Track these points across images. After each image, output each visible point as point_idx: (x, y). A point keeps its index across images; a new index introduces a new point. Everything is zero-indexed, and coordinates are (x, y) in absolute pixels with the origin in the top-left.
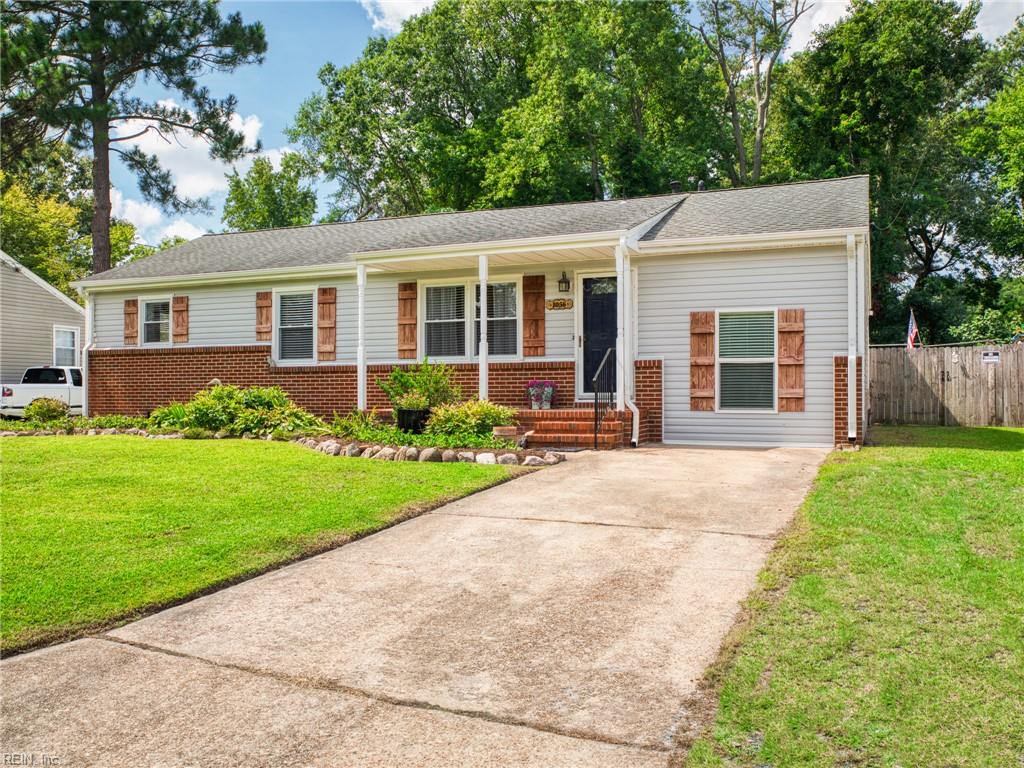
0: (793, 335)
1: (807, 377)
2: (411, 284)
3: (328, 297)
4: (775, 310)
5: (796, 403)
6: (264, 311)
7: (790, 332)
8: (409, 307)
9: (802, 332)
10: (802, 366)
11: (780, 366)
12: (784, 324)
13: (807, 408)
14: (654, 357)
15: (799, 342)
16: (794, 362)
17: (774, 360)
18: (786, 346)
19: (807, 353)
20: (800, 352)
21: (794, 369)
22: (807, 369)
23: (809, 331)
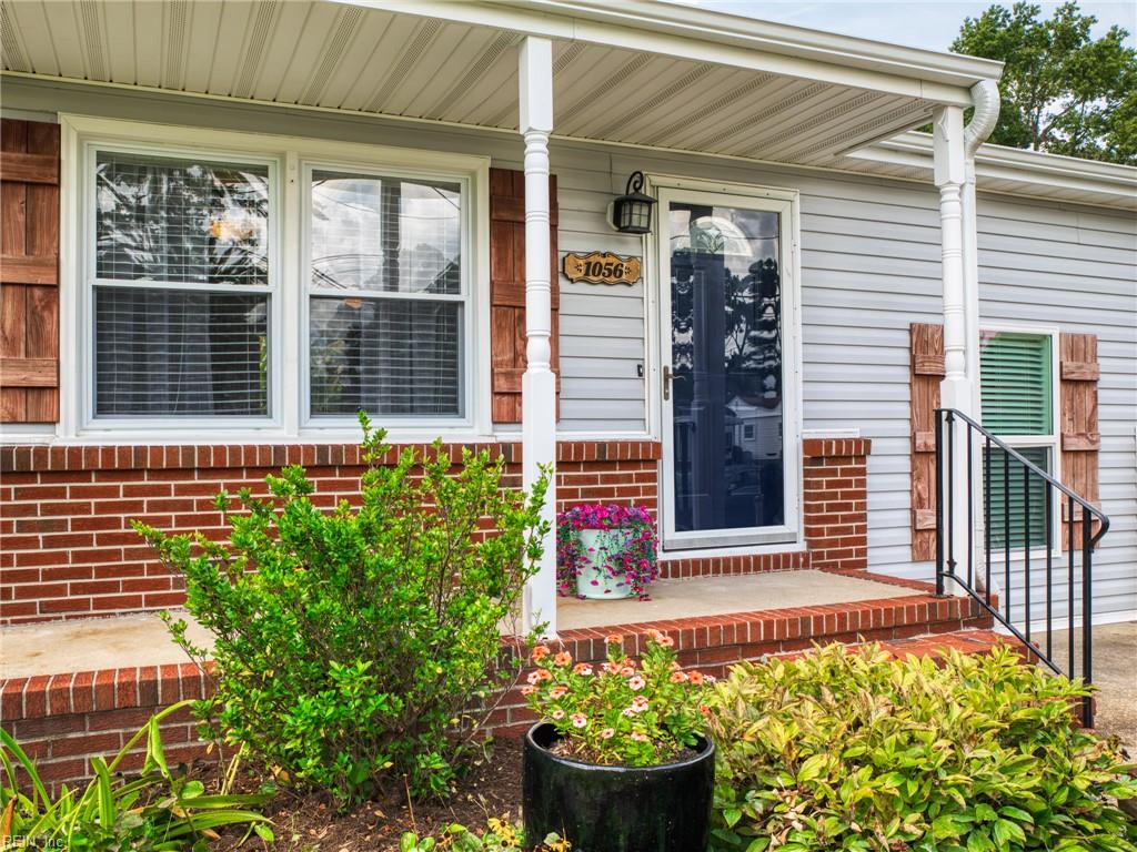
0: (1081, 387)
1: (1103, 475)
4: (1054, 331)
7: (1077, 382)
9: (1094, 382)
10: (1093, 453)
11: (1064, 452)
12: (1069, 364)
14: (853, 431)
15: (1089, 404)
16: (1083, 445)
17: (1052, 440)
18: (1072, 412)
19: (1102, 427)
20: (1092, 424)
21: (1082, 460)
22: (1102, 459)
23: (1104, 380)
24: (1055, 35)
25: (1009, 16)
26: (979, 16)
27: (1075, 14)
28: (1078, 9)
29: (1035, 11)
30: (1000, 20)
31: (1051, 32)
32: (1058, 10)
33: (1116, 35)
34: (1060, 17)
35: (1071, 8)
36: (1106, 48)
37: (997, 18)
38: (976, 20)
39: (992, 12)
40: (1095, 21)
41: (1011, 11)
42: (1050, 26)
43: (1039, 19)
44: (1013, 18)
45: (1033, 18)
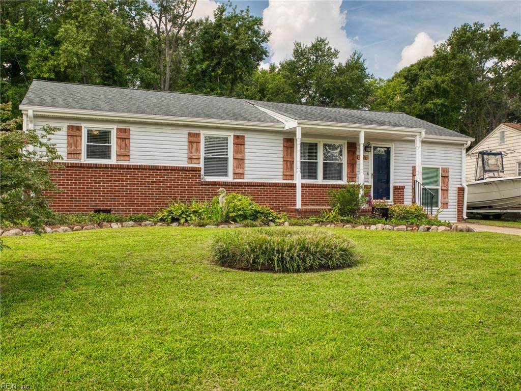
1: (449, 194)
2: (291, 139)
3: (240, 141)
4: (440, 167)
5: (445, 205)
6: (194, 145)
7: (444, 177)
8: (289, 152)
9: (448, 177)
10: (447, 190)
11: (442, 190)
12: (443, 173)
13: (449, 207)
14: (402, 184)
15: (447, 181)
16: (445, 188)
17: (439, 187)
18: (443, 182)
19: (449, 185)
20: (447, 185)
21: (445, 191)
22: (449, 191)
23: (450, 176)
24: (490, 36)
25: (471, 28)
26: (460, 27)
27: (498, 28)
28: (499, 25)
29: (482, 25)
30: (468, 29)
31: (488, 35)
32: (491, 26)
33: (514, 36)
34: (492, 29)
35: (496, 25)
36: (510, 41)
37: (467, 28)
38: (458, 28)
39: (465, 26)
40: (506, 30)
41: (472, 26)
42: (488, 32)
43: (484, 29)
44: (473, 28)
45: (482, 28)
